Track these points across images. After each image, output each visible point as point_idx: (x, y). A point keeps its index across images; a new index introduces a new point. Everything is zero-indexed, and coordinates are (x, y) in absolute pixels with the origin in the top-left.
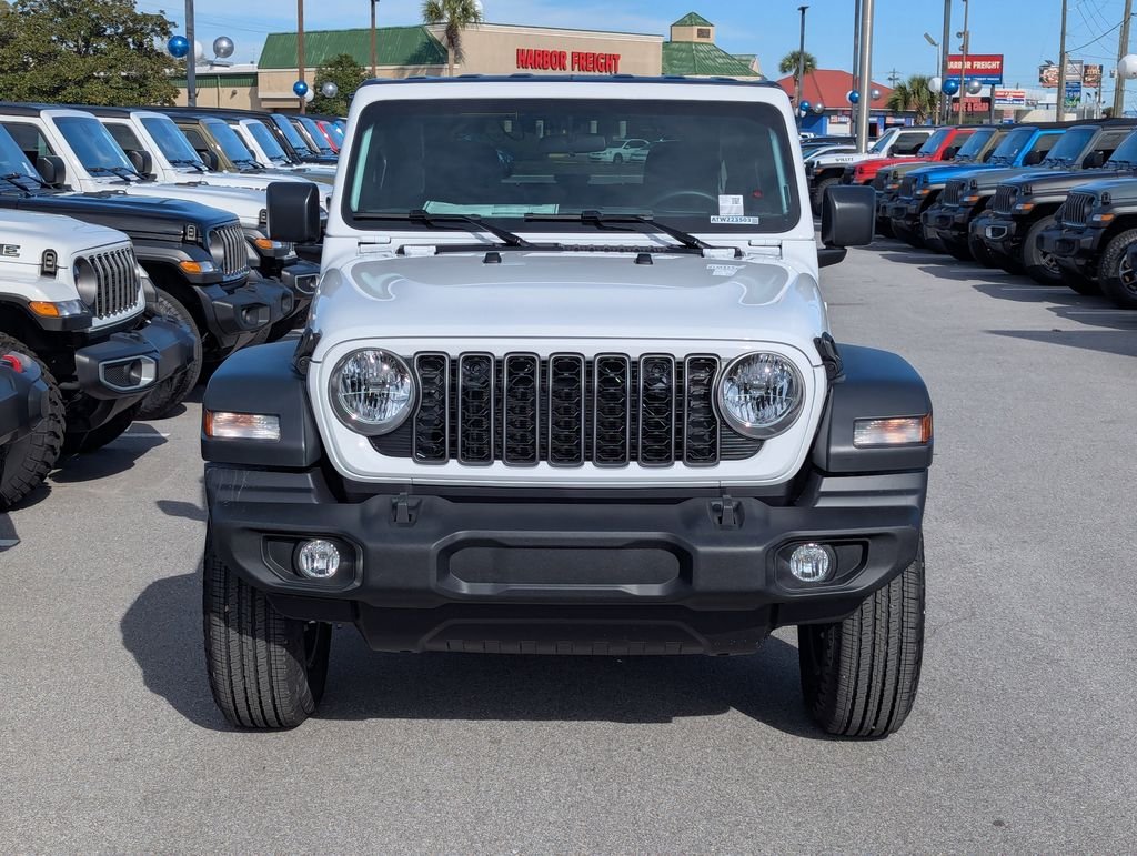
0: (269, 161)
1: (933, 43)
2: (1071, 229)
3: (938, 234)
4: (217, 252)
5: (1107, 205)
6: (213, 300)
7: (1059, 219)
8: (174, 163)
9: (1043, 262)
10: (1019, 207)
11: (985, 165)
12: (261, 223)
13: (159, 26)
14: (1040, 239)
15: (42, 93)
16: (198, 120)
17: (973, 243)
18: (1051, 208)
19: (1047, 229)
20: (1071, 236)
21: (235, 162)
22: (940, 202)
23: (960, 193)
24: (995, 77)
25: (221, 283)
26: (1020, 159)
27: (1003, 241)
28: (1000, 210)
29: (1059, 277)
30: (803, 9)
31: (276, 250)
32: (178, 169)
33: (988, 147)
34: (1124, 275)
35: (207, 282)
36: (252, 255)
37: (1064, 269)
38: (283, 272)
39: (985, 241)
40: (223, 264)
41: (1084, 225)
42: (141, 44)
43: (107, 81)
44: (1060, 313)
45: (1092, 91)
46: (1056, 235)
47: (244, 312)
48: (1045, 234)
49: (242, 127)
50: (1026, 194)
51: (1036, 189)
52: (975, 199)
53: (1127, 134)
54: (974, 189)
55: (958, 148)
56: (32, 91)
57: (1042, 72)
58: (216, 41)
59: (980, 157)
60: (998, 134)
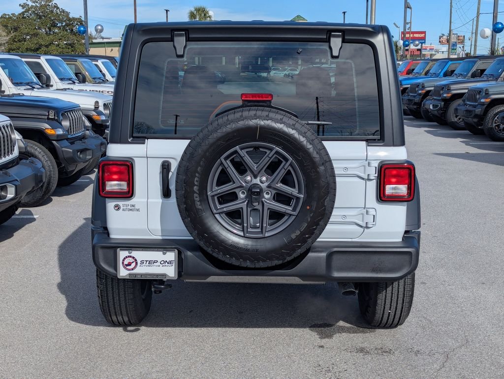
0: (111, 78)
1: (397, 27)
2: (470, 105)
3: (407, 107)
4: (66, 123)
5: (487, 94)
6: (62, 148)
7: (464, 101)
8: (61, 79)
9: (456, 120)
10: (445, 95)
11: (426, 76)
12: (95, 107)
13: (79, 22)
14: (456, 110)
15: (31, 50)
16: (76, 60)
17: (423, 111)
18: (460, 96)
19: (459, 105)
20: (471, 108)
21: (94, 78)
22: (408, 92)
23: (417, 89)
24: (423, 40)
25: (67, 139)
26: (442, 74)
27: (437, 111)
28: (436, 96)
29: (464, 126)
30: (344, 13)
31: (103, 121)
32: (63, 82)
33: (427, 69)
34: (495, 126)
35: (59, 138)
36: (88, 124)
37: (466, 123)
38: (106, 131)
39: (429, 110)
40: (69, 130)
41: (477, 104)
42: (72, 30)
43: (58, 45)
44: (467, 144)
45: (461, 46)
46: (463, 108)
47: (79, 153)
48: (458, 108)
49: (99, 63)
50: (448, 90)
51: (453, 87)
52: (424, 91)
53: (492, 62)
54: (423, 87)
55: (413, 70)
56: (27, 50)
57: (440, 39)
58: (96, 27)
59: (424, 73)
60: (431, 63)
